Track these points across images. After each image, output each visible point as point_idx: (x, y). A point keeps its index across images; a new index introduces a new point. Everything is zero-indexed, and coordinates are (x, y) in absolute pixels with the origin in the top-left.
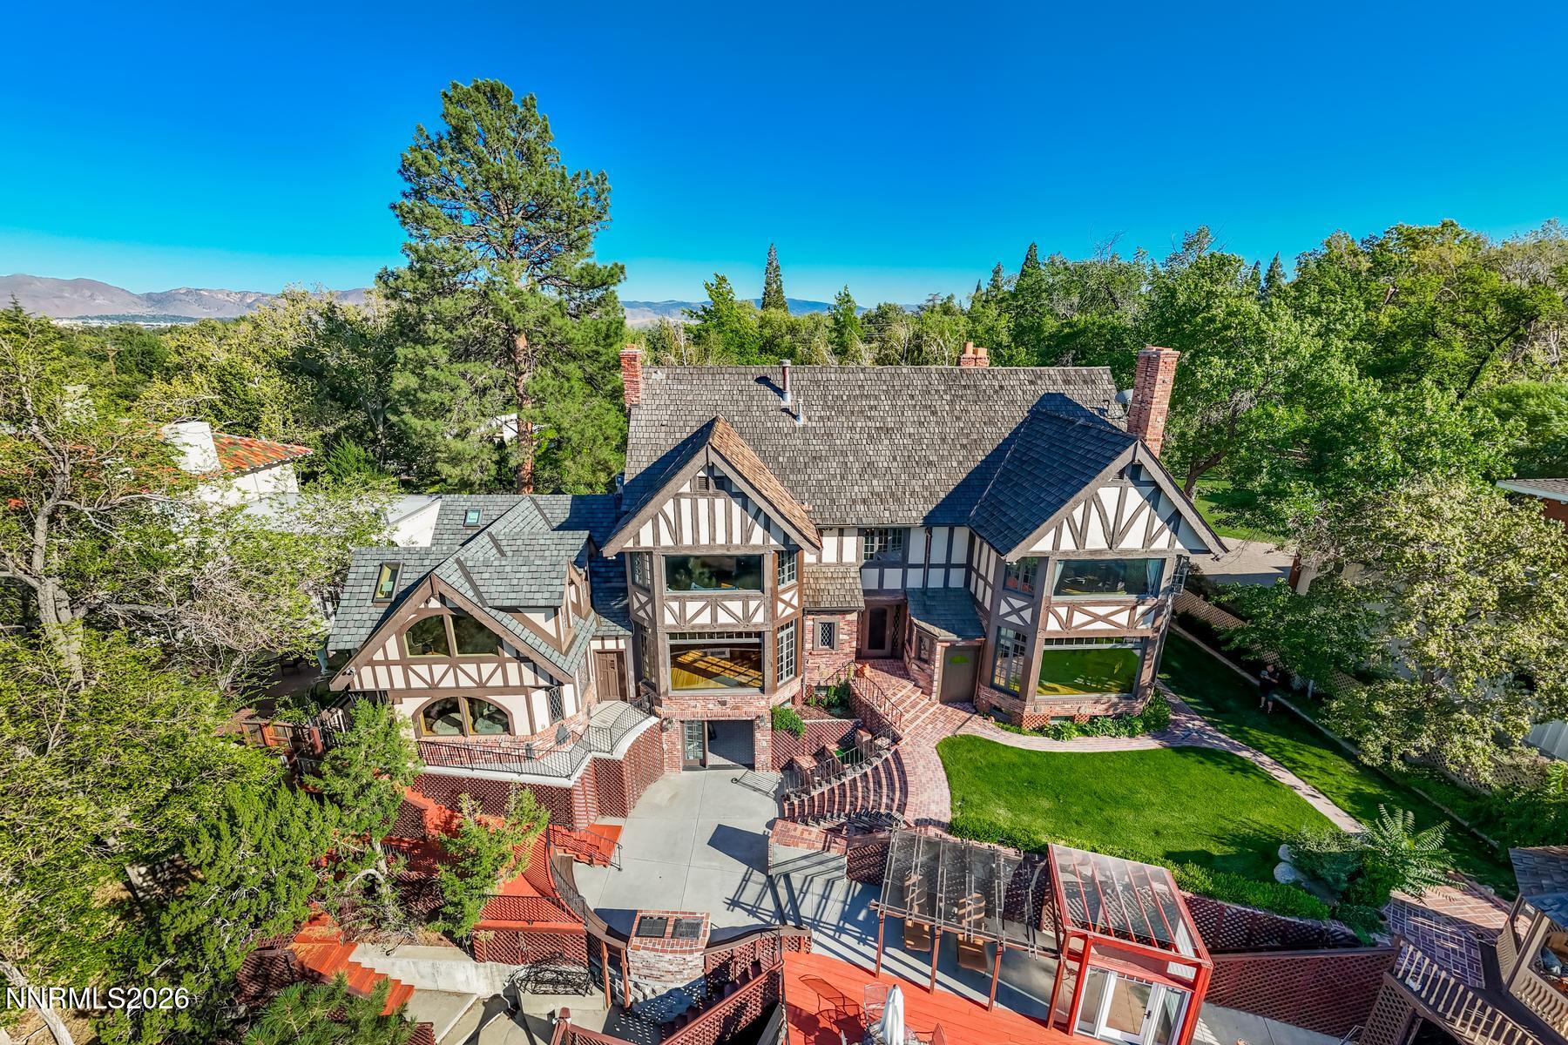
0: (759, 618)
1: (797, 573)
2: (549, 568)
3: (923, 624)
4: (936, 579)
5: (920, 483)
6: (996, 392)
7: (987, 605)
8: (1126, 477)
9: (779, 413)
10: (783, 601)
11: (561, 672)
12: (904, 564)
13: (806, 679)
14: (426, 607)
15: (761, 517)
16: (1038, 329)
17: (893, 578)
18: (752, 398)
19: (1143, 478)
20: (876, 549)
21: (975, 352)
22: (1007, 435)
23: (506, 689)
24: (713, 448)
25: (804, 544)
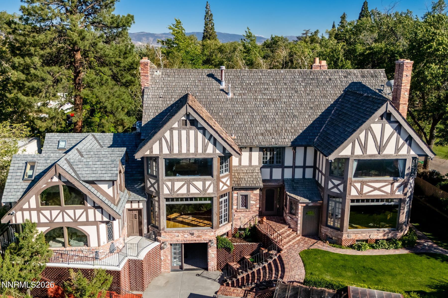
0: (211, 190)
1: (229, 169)
2: (110, 163)
3: (292, 195)
4: (299, 174)
5: (290, 125)
6: (327, 81)
7: (323, 185)
8: (384, 119)
9: (219, 92)
10: (222, 182)
11: (115, 213)
12: (283, 167)
13: (234, 225)
14: (51, 181)
15: (212, 139)
16: (354, 50)
17: (277, 174)
18: (205, 84)
19: (392, 119)
20: (268, 158)
21: (320, 63)
22: (332, 102)
23: (87, 223)
24: (190, 106)
25: (232, 152)
